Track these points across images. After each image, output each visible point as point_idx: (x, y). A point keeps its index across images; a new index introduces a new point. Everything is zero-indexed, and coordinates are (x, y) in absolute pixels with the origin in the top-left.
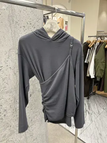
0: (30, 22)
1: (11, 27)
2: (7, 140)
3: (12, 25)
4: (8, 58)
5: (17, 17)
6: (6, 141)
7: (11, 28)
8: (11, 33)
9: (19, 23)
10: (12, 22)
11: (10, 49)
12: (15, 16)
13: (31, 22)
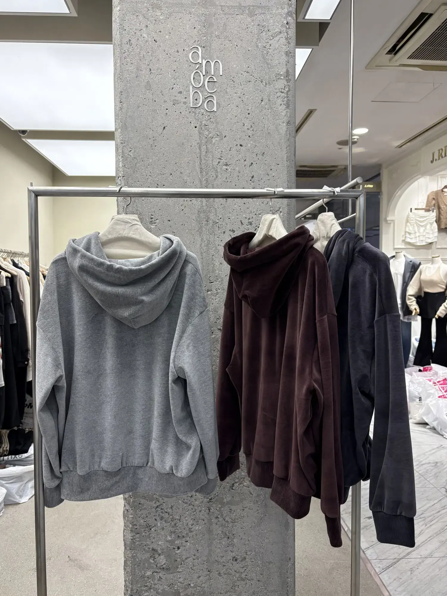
0: (249, 219)
1: (200, 233)
2: (158, 504)
3: (204, 229)
5: (218, 212)
6: (155, 506)
8: (201, 245)
9: (220, 223)
10: (206, 222)
12: (213, 211)
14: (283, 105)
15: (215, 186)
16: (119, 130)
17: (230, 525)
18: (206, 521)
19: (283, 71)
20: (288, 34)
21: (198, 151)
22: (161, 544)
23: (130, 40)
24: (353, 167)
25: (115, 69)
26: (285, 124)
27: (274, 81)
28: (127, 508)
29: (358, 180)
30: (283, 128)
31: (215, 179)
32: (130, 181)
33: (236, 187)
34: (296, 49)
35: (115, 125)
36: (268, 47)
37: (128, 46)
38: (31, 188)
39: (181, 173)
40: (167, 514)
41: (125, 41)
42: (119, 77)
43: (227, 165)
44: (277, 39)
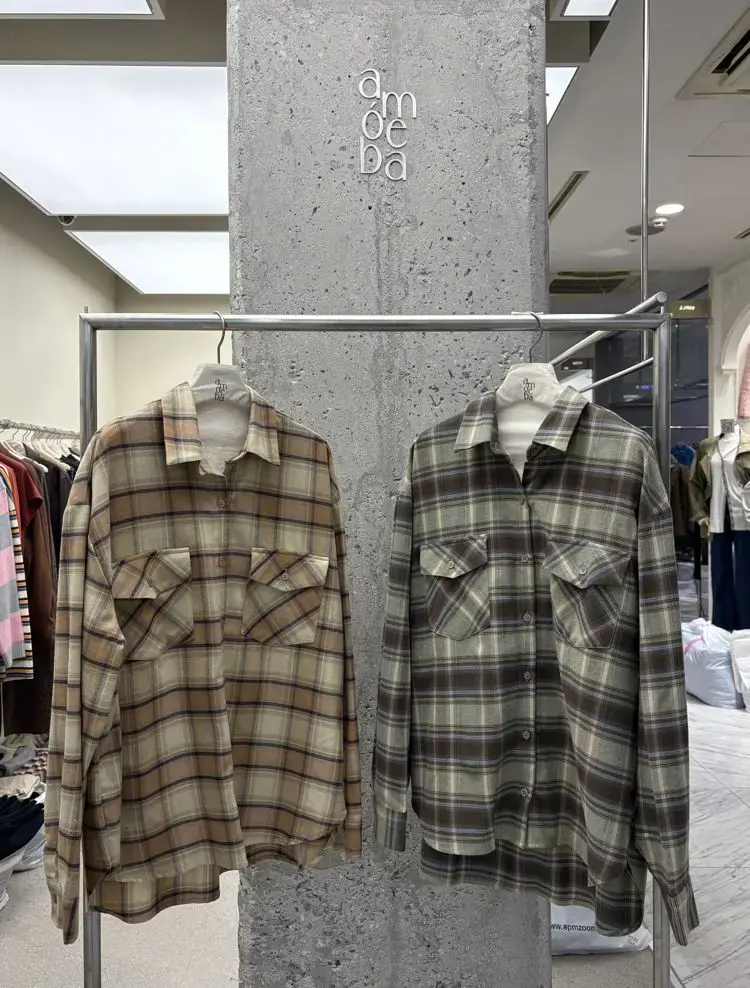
0: (464, 367)
1: (378, 393)
3: (384, 386)
4: (354, 506)
5: (409, 356)
7: (377, 397)
8: (379, 413)
9: (412, 375)
10: (387, 374)
11: (366, 474)
12: (401, 353)
13: (467, 370)
14: (523, 167)
15: (404, 309)
16: (237, 214)
17: (432, 922)
18: (387, 914)
19: (523, 110)
20: (531, 46)
21: (374, 248)
22: (305, 955)
23: (256, 62)
24: (650, 273)
25: (231, 111)
26: (527, 201)
27: (508, 126)
28: (245, 887)
29: (659, 297)
30: (525, 206)
31: (403, 299)
32: (256, 303)
33: (440, 311)
34: (548, 70)
35: (230, 205)
36: (496, 68)
37: (253, 72)
38: (85, 316)
39: (345, 288)
40: (317, 899)
41: (247, 63)
42: (236, 125)
43: (424, 273)
44: (511, 54)
